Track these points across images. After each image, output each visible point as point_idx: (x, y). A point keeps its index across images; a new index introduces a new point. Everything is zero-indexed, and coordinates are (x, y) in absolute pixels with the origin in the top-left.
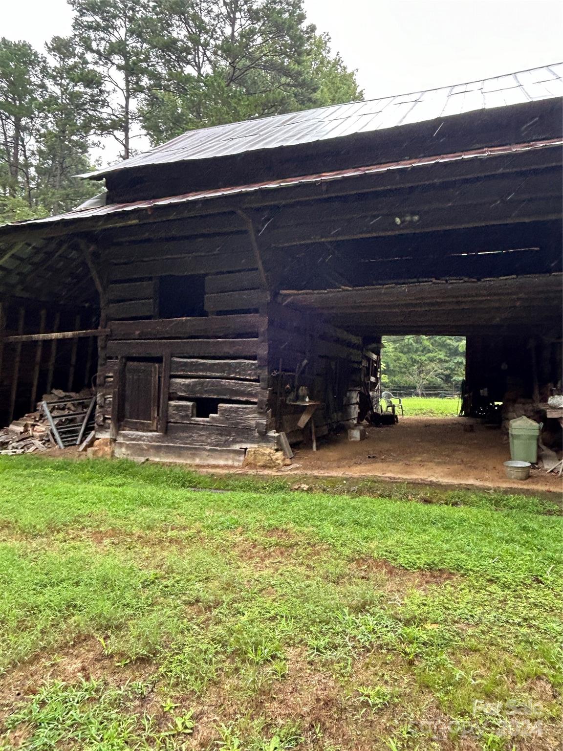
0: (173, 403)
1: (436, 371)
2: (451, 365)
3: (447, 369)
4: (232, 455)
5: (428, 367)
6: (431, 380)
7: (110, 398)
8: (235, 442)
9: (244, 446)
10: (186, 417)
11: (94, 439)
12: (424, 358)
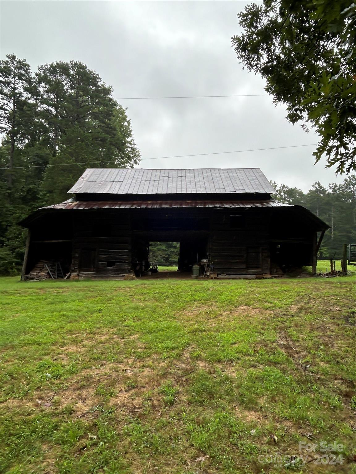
0: (100, 263)
1: (161, 256)
2: (169, 252)
3: (166, 254)
4: (120, 277)
5: (157, 253)
6: (159, 260)
7: (77, 262)
8: (121, 274)
9: (124, 274)
10: (105, 267)
11: (70, 275)
12: (155, 249)
